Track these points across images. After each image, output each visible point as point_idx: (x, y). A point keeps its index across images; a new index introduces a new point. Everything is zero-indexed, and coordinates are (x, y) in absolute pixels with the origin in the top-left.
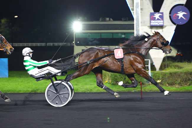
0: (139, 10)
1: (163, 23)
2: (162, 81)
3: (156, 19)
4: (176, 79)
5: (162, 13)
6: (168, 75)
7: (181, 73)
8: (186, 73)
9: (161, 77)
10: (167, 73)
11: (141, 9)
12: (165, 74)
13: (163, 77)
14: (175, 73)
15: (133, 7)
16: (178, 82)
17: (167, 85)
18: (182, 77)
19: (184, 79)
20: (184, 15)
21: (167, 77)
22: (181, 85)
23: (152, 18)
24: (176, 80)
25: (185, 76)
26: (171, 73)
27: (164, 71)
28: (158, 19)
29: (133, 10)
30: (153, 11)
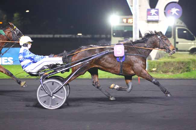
0: (137, 6)
1: (159, 18)
2: (157, 69)
3: (152, 14)
4: (170, 67)
5: (158, 10)
6: (163, 64)
7: (174, 62)
8: (178, 63)
9: (156, 66)
11: (140, 6)
12: (159, 64)
13: (157, 66)
14: (169, 62)
15: (132, 3)
16: (171, 70)
17: (162, 73)
18: (175, 66)
19: (176, 68)
20: (177, 12)
21: (161, 66)
22: (174, 73)
23: (149, 14)
24: (170, 69)
25: (178, 65)
26: (165, 63)
27: (159, 61)
28: (154, 15)
29: (132, 6)
30: (149, 8)
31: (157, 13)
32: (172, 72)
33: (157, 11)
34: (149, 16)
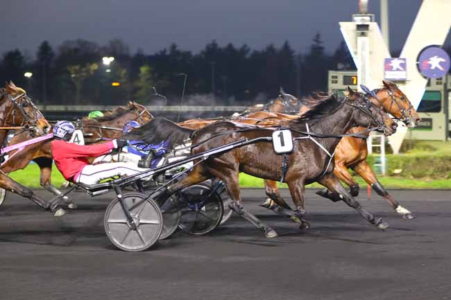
0: (366, 54)
1: (406, 75)
2: (403, 171)
3: (394, 69)
4: (427, 168)
5: (404, 59)
6: (414, 161)
7: (435, 158)
8: (443, 159)
9: (401, 165)
10: (412, 158)
11: (371, 53)
12: (408, 160)
13: (404, 165)
14: (425, 158)
15: (356, 48)
16: (430, 173)
17: (412, 177)
18: (436, 164)
19: (439, 168)
20: (441, 63)
21: (411, 164)
22: (435, 179)
23: (388, 68)
24: (427, 170)
25: (442, 163)
26: (418, 159)
27: (406, 155)
28: (398, 70)
29: (356, 53)
30: (389, 56)
31: (403, 66)
32: (432, 176)
33: (403, 62)
34: (387, 72)
